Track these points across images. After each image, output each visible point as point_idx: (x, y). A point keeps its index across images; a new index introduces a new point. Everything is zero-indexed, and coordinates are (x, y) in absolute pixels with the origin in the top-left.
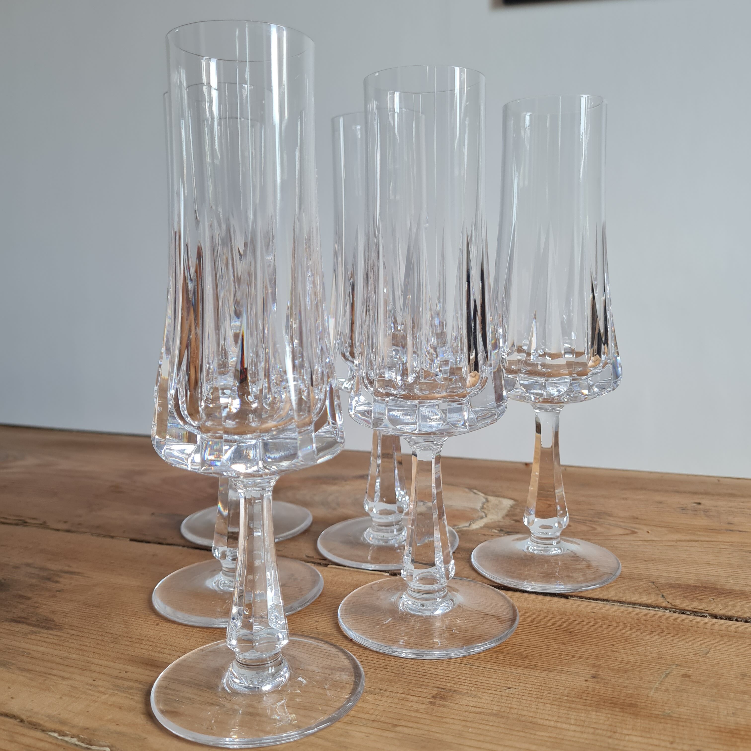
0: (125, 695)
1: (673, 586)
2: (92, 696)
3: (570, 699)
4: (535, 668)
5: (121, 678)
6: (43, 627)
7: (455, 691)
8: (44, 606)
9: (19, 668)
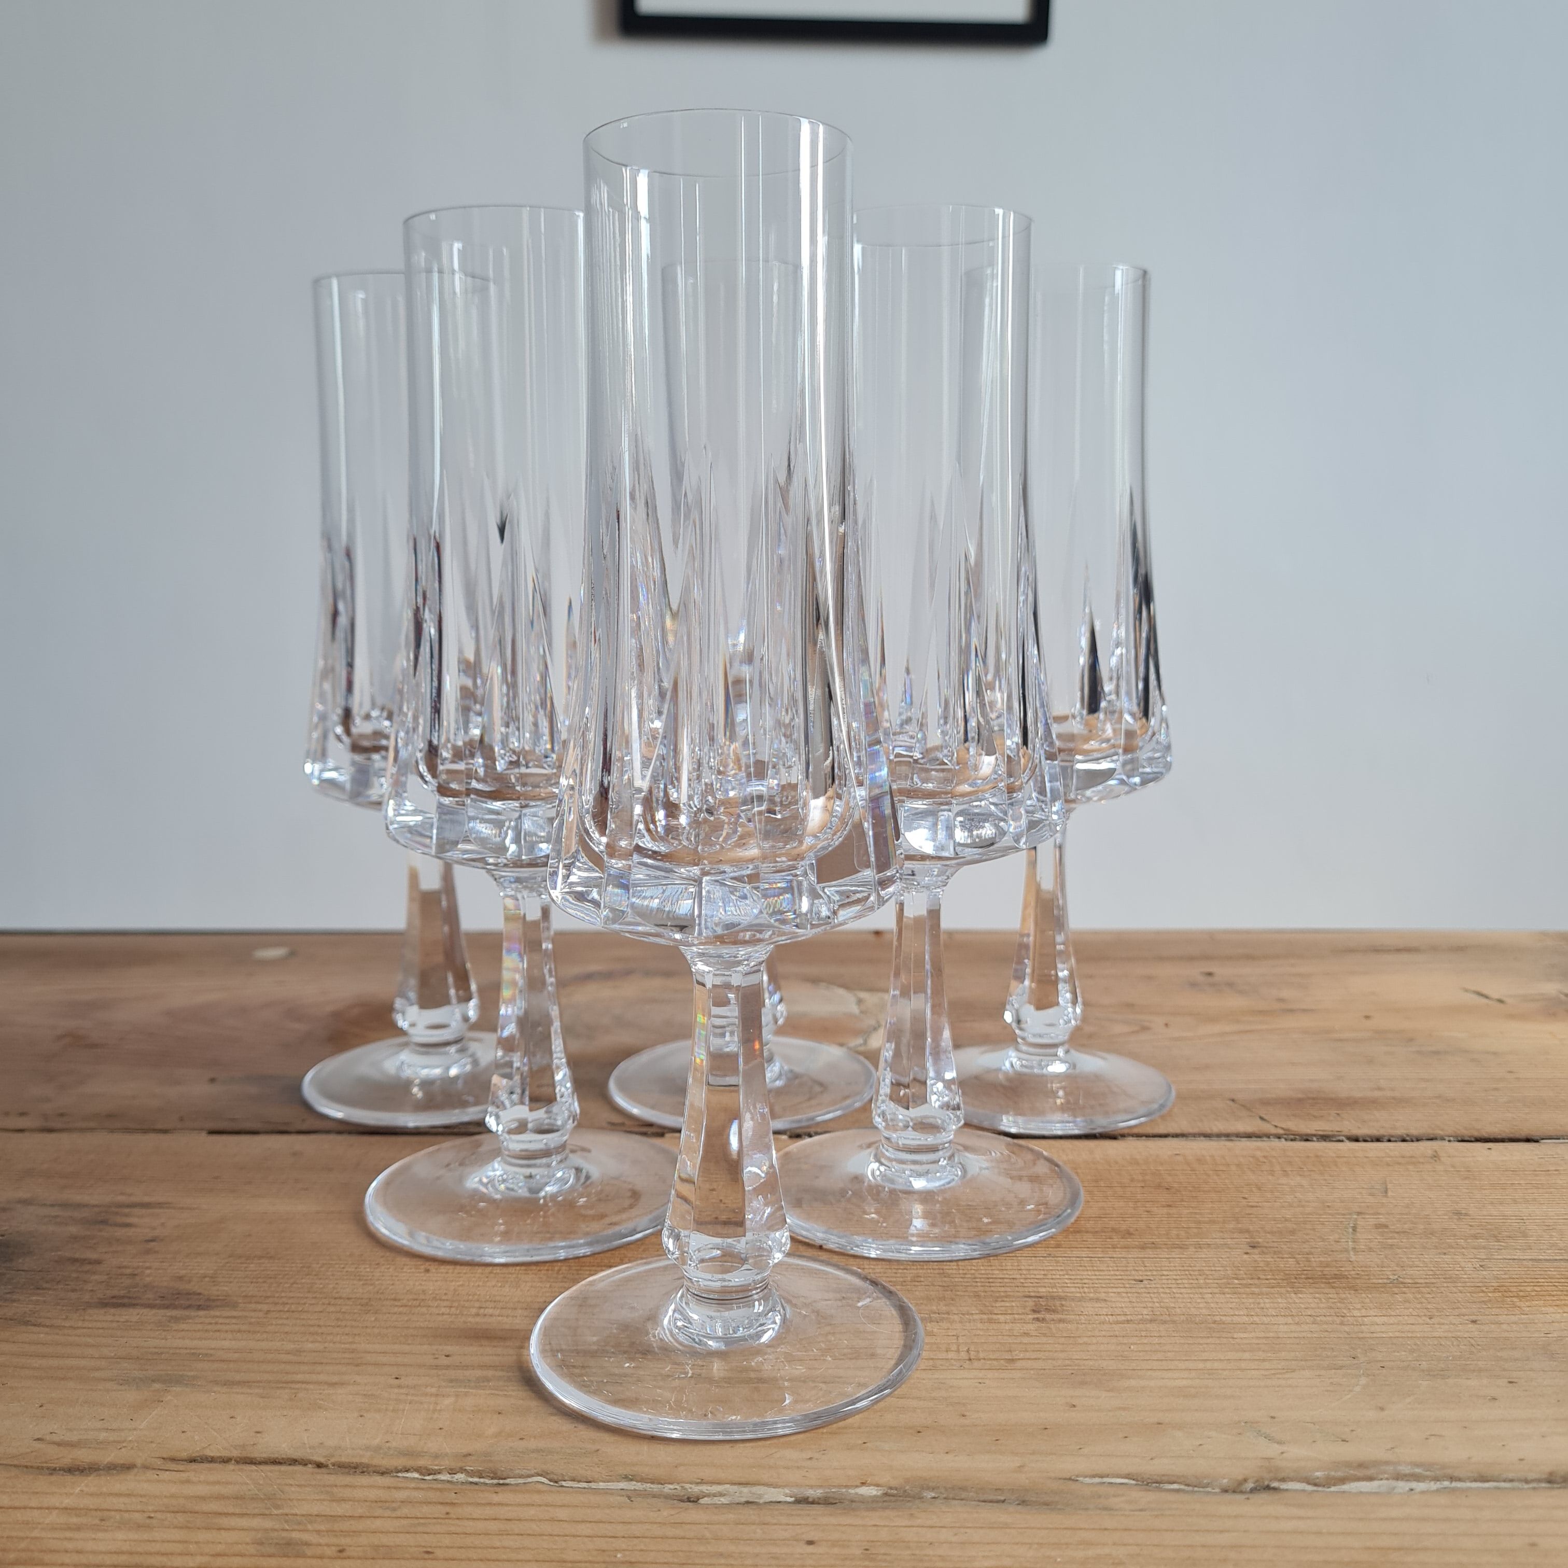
0: (488, 1392)
1: (1266, 1103)
2: (421, 1403)
3: (1245, 1282)
4: (1154, 1246)
5: (447, 1367)
6: (189, 1307)
7: (1061, 1298)
8: (148, 1271)
9: (216, 1383)
